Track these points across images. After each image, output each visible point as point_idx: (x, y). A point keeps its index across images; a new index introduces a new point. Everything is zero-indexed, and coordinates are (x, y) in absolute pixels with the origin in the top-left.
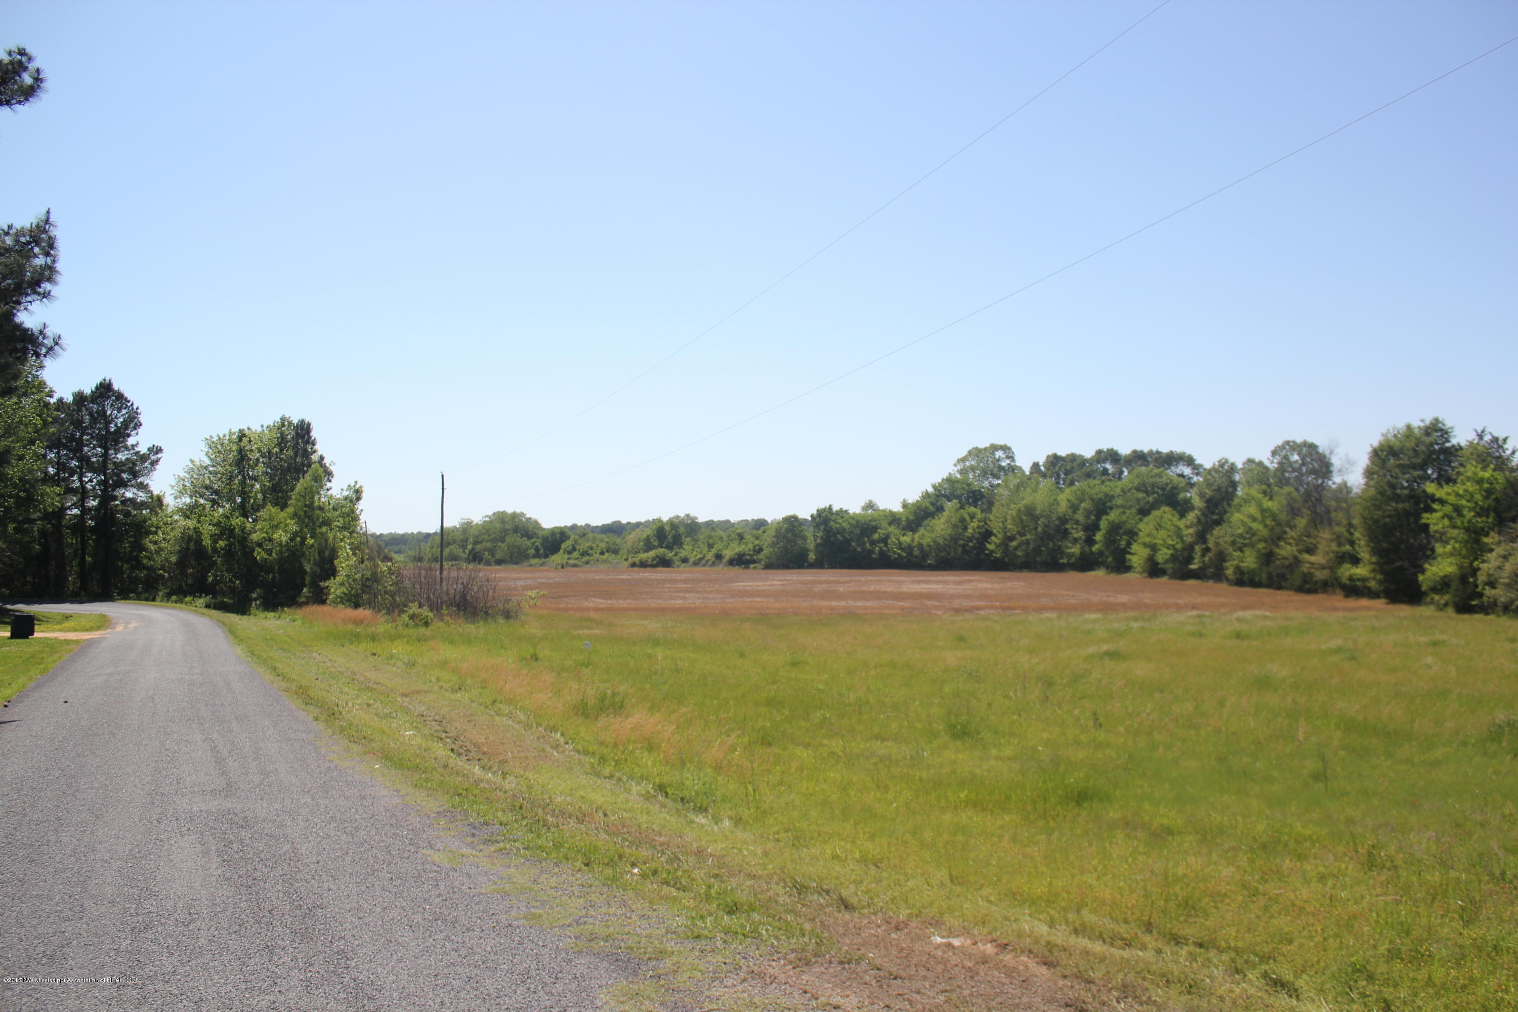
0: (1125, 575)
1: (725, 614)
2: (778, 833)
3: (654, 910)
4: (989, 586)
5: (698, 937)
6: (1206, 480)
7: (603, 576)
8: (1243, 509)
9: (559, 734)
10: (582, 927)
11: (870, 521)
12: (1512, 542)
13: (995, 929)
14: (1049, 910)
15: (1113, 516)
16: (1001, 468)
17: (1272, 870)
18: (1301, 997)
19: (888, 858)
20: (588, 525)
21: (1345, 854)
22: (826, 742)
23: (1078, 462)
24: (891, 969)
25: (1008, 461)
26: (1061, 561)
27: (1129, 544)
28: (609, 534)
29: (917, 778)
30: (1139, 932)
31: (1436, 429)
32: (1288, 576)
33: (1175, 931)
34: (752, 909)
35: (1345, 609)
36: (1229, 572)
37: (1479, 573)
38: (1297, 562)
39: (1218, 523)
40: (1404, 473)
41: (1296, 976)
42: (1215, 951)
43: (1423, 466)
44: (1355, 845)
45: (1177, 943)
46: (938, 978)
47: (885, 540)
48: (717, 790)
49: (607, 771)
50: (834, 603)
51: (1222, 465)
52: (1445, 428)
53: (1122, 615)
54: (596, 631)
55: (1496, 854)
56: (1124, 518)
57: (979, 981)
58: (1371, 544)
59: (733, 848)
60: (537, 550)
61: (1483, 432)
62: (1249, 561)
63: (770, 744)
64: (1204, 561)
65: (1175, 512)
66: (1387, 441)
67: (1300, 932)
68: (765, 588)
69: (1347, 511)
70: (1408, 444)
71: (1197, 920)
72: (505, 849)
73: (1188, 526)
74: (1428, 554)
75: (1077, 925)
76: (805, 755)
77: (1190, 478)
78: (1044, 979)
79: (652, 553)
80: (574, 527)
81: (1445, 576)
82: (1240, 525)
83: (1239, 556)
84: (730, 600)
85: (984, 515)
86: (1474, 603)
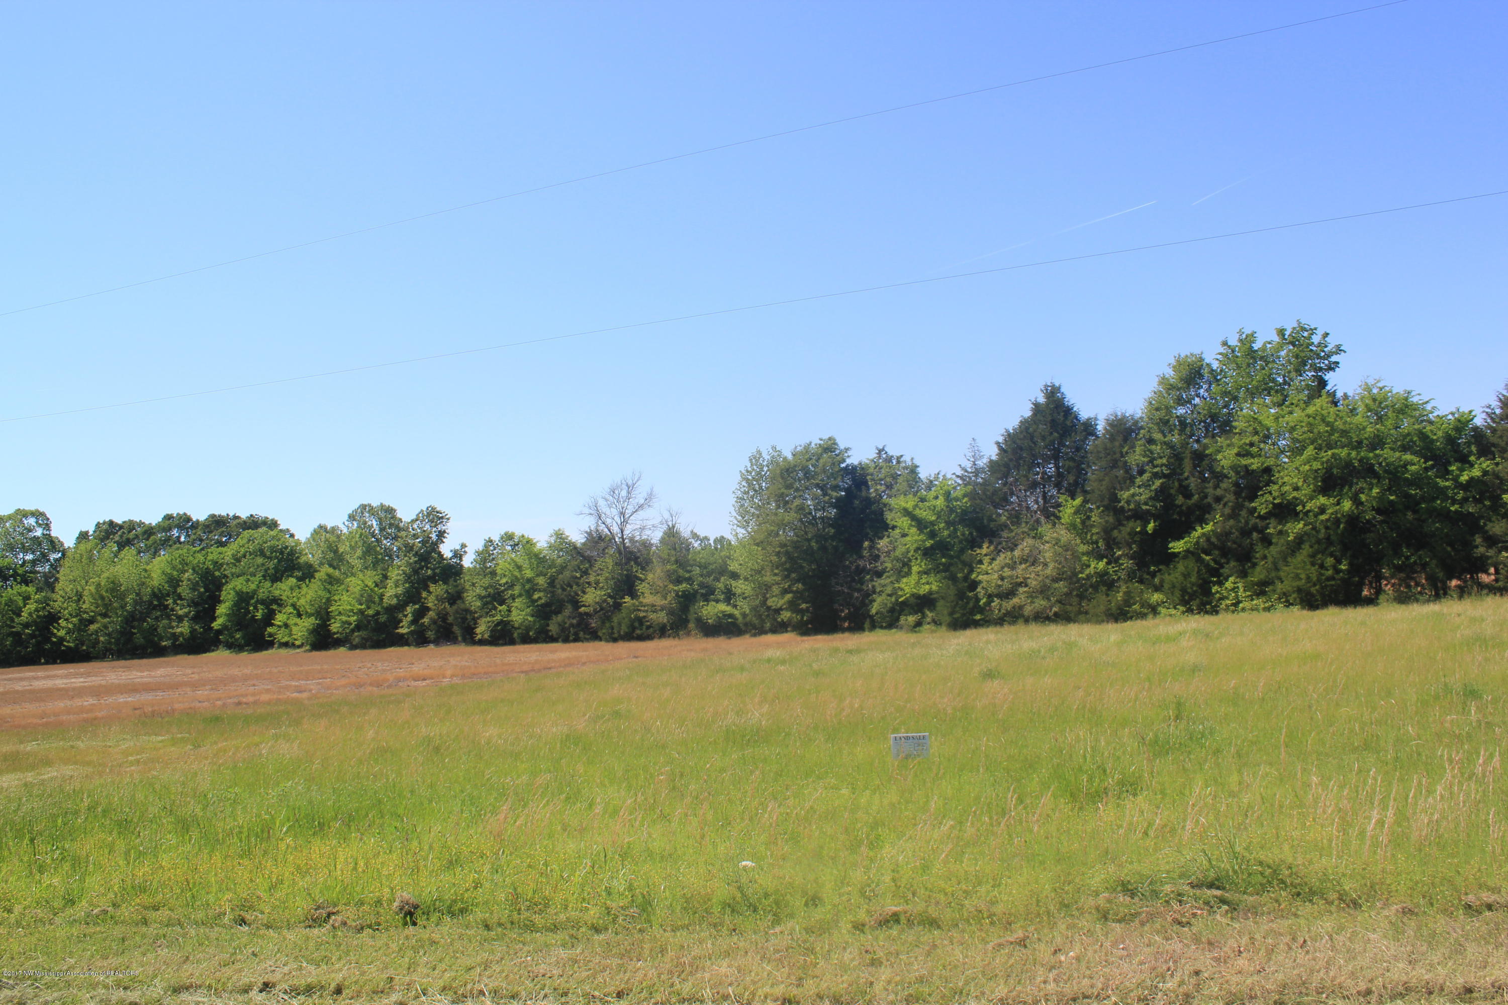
15: (235, 586)
16: (33, 540)
27: (269, 615)
37: (980, 586)
56: (251, 586)
85: (43, 595)
86: (977, 618)
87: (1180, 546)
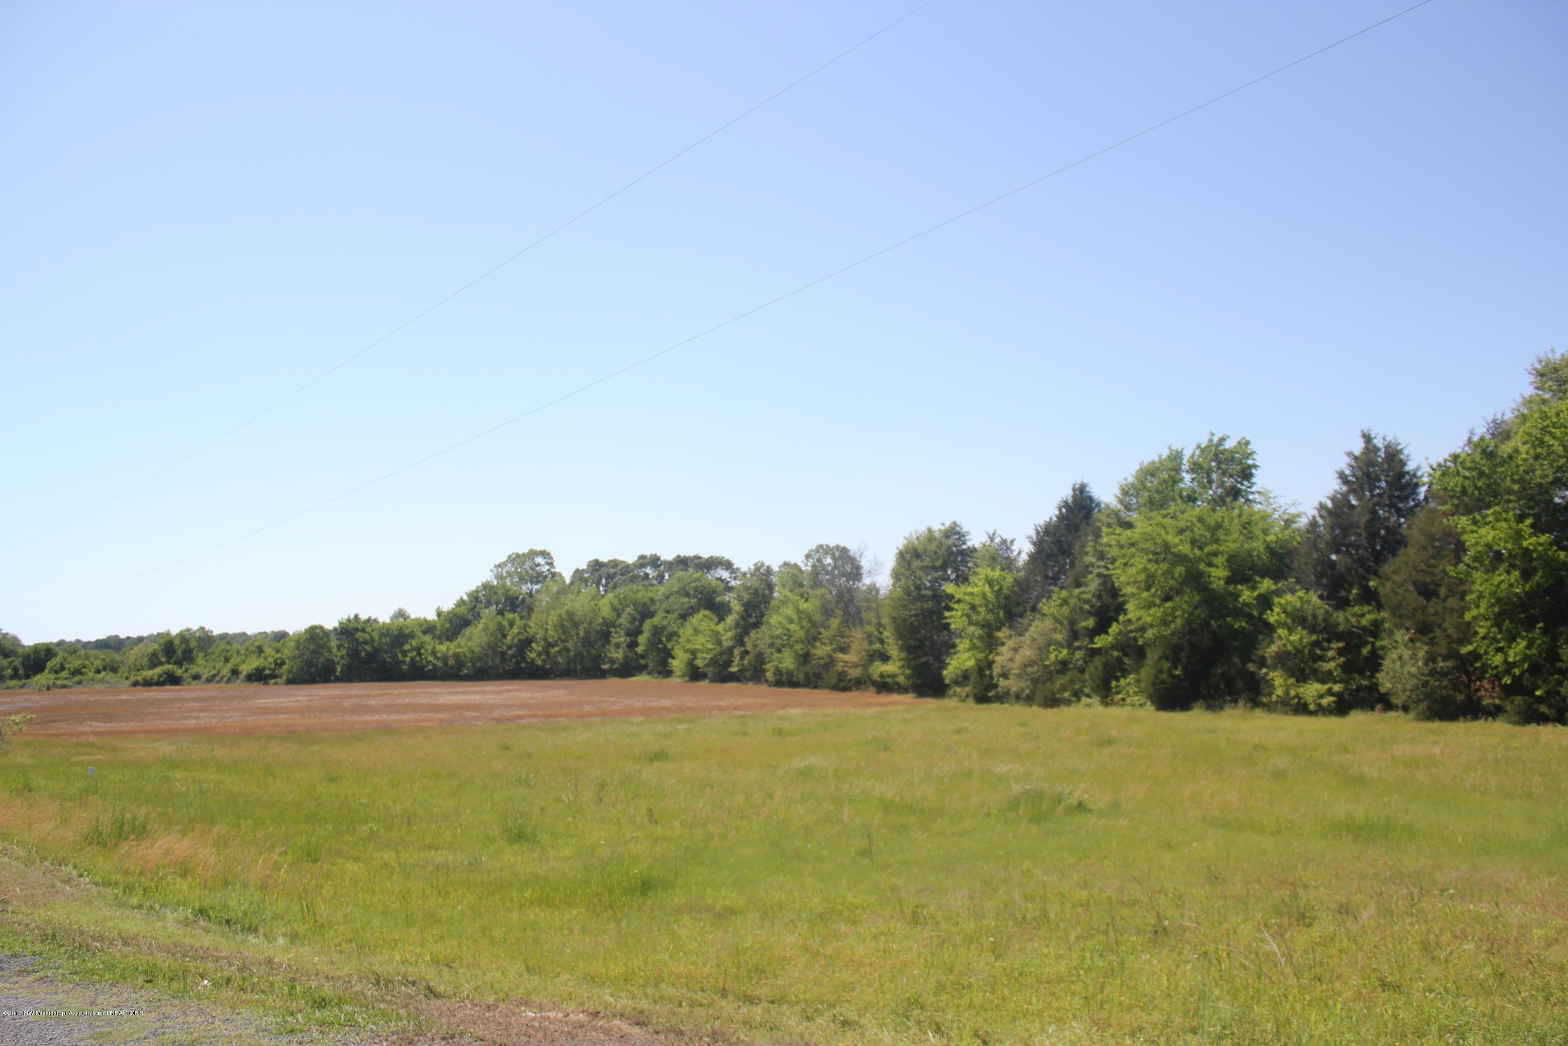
0: (667, 679)
1: (247, 732)
2: (340, 944)
3: (238, 1014)
4: (530, 695)
5: (292, 1031)
6: (744, 583)
7: (99, 697)
8: (781, 610)
9: (71, 866)
10: (161, 1037)
11: (401, 630)
12: (1021, 635)
13: (583, 1003)
14: (628, 987)
15: (656, 620)
16: (540, 574)
17: (830, 935)
18: (867, 1031)
19: (460, 957)
20: (78, 641)
21: (893, 916)
22: (375, 855)
23: (621, 567)
24: (495, 1039)
25: (547, 567)
26: (603, 667)
27: (671, 648)
28: (106, 651)
29: (478, 882)
30: (716, 998)
31: (954, 532)
32: (824, 675)
33: (749, 993)
34: (342, 1002)
35: (877, 705)
36: (769, 675)
37: (994, 666)
38: (831, 661)
39: (756, 625)
40: (927, 575)
41: (860, 1016)
42: (787, 1005)
43: (944, 567)
44: (901, 906)
45: (752, 1003)
47: (418, 650)
48: (266, 908)
49: (135, 901)
50: (367, 718)
51: (757, 569)
52: (963, 532)
53: (666, 718)
54: (99, 757)
55: (1018, 903)
56: (665, 622)
57: (581, 1040)
58: (900, 642)
60: (15, 670)
61: (994, 534)
62: (788, 662)
63: (316, 860)
64: (743, 665)
65: (714, 617)
66: (911, 543)
67: (860, 981)
68: (289, 704)
69: (877, 611)
70: (929, 547)
71: (767, 981)
72: (47, 977)
73: (726, 630)
74: (950, 647)
75: (657, 997)
76: (356, 868)
77: (728, 582)
79: (158, 670)
80: (61, 643)
81: (966, 670)
82: (778, 626)
83: (778, 658)
84: (250, 719)
85: (523, 622)
86: (991, 694)
87: (1100, 642)
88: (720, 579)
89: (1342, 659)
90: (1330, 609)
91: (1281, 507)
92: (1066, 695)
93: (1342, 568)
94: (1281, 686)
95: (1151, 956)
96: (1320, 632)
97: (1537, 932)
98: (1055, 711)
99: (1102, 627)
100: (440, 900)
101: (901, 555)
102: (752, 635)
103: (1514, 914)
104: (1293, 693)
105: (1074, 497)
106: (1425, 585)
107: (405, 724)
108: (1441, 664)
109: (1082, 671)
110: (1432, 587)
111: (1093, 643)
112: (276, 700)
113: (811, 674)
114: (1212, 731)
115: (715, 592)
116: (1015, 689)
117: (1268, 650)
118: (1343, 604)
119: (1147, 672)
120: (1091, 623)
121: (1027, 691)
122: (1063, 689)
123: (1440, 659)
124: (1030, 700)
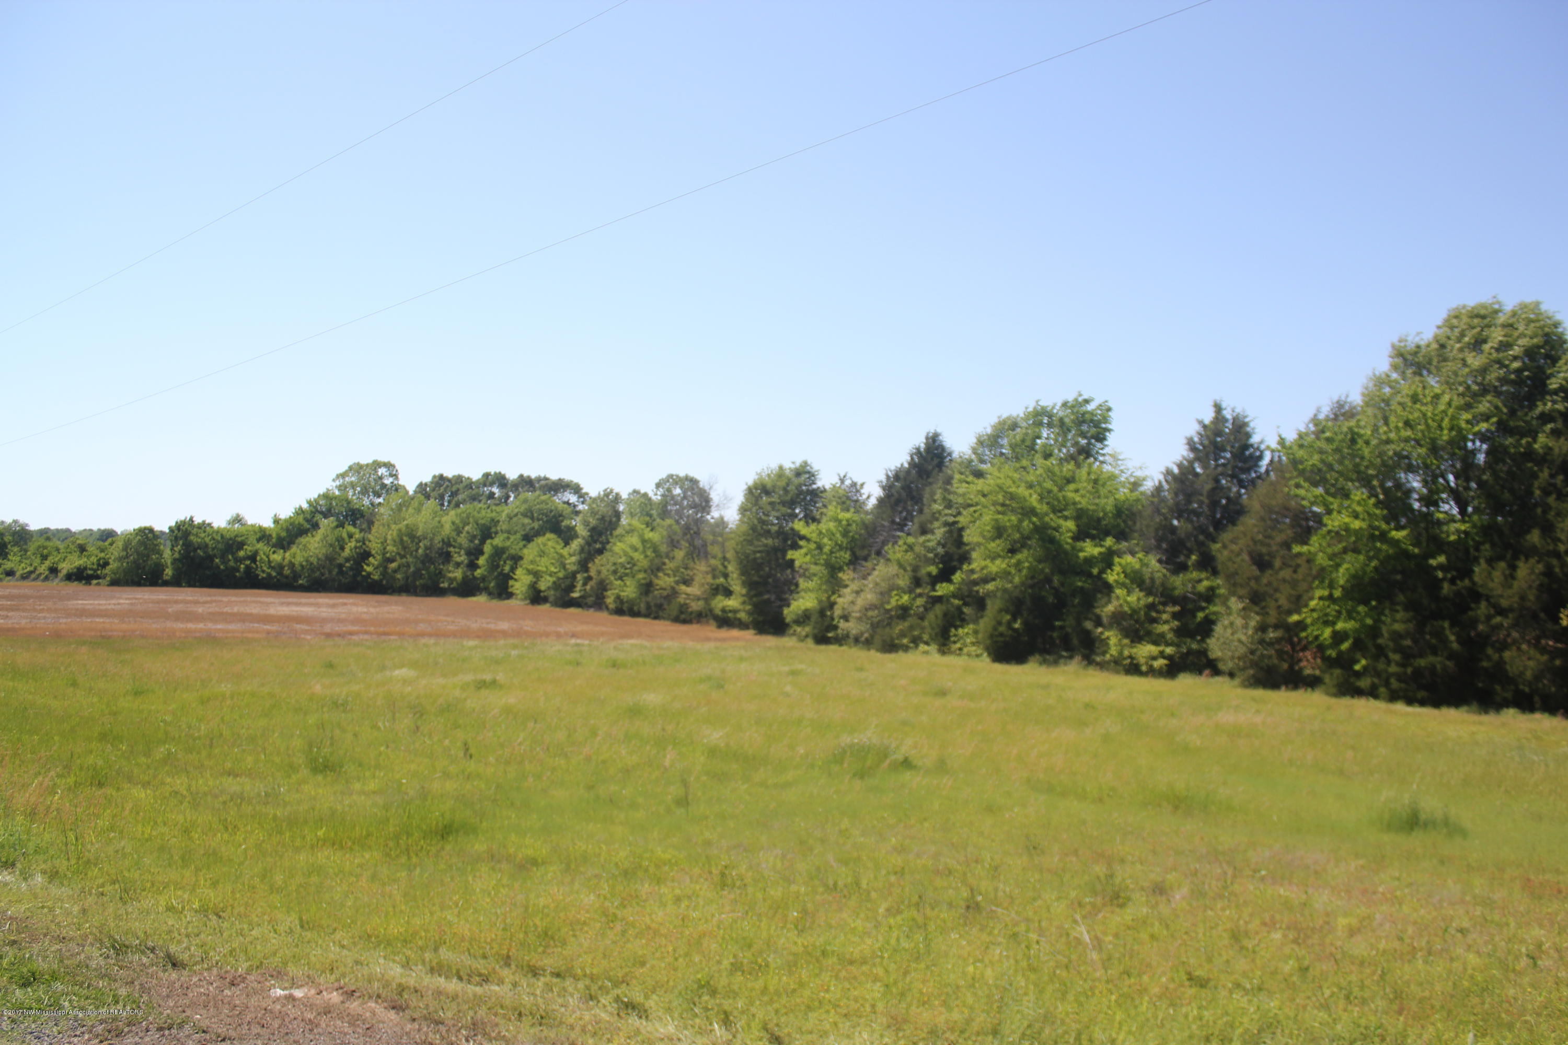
0: (506, 602)
1: (57, 636)
2: (103, 886)
4: (365, 610)
6: (591, 509)
8: (625, 539)
11: (236, 536)
12: (864, 579)
13: (344, 975)
14: (405, 950)
15: (498, 541)
16: (384, 486)
17: (631, 896)
18: (650, 1017)
19: (232, 906)
21: (700, 876)
22: (169, 780)
23: (464, 484)
24: (220, 1031)
25: (391, 480)
26: (442, 585)
27: (513, 569)
29: (271, 816)
30: (497, 967)
31: (804, 472)
32: (665, 606)
33: (533, 962)
34: (54, 977)
35: (716, 640)
36: (610, 600)
37: (836, 607)
38: (674, 593)
39: (600, 552)
40: (774, 511)
41: (647, 997)
42: (572, 979)
43: (792, 504)
44: (710, 866)
45: (535, 975)
46: (273, 1034)
47: (253, 558)
48: (29, 840)
50: (190, 626)
51: (607, 495)
52: (813, 471)
53: (502, 642)
55: (832, 867)
56: (508, 543)
57: (319, 1033)
58: (743, 578)
59: (43, 907)
61: (845, 476)
62: (629, 590)
63: (100, 785)
64: (585, 590)
65: (559, 540)
66: (761, 478)
67: (653, 954)
68: (109, 607)
69: (723, 545)
70: (779, 483)
71: (555, 950)
73: (571, 553)
74: (793, 588)
75: (434, 964)
76: (143, 795)
77: (575, 506)
78: (391, 1024)
81: (807, 610)
82: (622, 554)
83: (620, 586)
84: (64, 620)
85: (362, 535)
86: (830, 635)
87: (943, 589)
88: (568, 503)
89: (1176, 623)
90: (1168, 574)
91: (1128, 469)
92: (905, 641)
93: (1181, 534)
94: (1115, 645)
95: (961, 936)
96: (1156, 596)
97: (1342, 921)
98: (893, 656)
99: (945, 575)
100: (226, 836)
101: (750, 491)
102: (596, 560)
103: (1322, 899)
104: (1126, 653)
105: (926, 444)
106: (1261, 555)
107: (229, 635)
108: (1272, 635)
109: (922, 618)
110: (1267, 558)
111: (934, 590)
112: (96, 602)
113: (652, 604)
114: (1046, 687)
115: (561, 515)
116: (854, 632)
117: (1105, 610)
118: (1181, 568)
119: (985, 623)
120: (933, 570)
121: (866, 635)
122: (903, 635)
123: (1271, 630)
124: (868, 643)
